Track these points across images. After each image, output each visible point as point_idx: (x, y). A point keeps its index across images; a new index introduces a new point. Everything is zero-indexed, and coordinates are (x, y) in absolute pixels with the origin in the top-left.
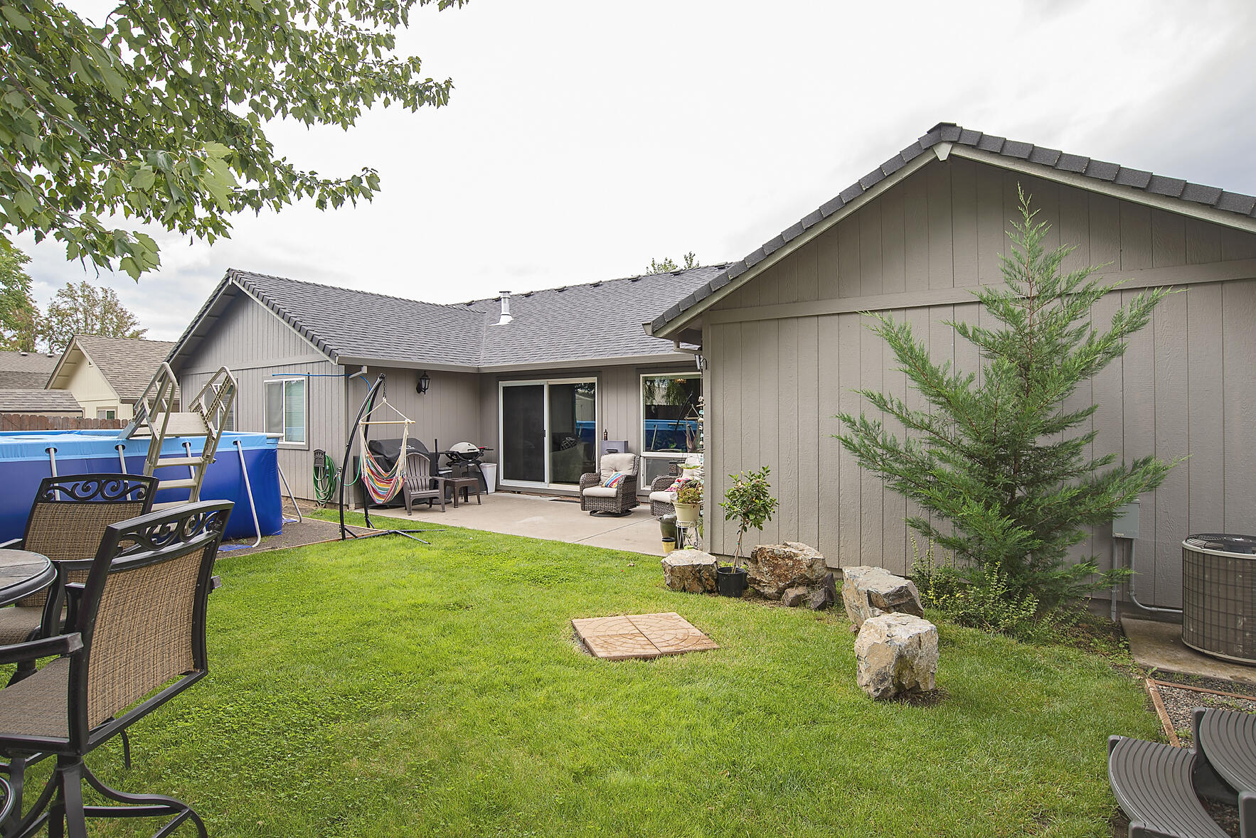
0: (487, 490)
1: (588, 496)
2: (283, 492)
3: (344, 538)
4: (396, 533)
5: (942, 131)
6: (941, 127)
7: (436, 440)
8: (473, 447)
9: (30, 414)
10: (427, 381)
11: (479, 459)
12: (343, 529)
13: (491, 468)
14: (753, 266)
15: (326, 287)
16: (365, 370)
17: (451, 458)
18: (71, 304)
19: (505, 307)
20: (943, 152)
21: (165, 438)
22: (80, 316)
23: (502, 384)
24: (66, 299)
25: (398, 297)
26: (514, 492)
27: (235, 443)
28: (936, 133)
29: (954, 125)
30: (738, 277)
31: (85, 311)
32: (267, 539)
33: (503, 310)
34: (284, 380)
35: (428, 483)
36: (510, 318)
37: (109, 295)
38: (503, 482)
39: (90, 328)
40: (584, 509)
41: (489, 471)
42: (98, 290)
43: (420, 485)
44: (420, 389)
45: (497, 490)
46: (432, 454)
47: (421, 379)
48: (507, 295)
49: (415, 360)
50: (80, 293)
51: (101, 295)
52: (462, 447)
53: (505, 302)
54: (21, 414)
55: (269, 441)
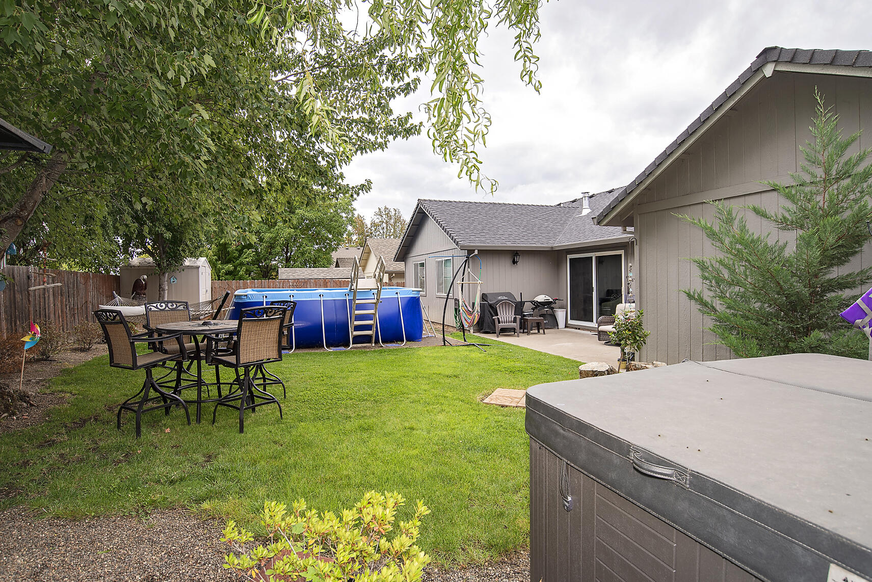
0: (558, 326)
1: (602, 331)
2: (424, 317)
3: (445, 345)
4: (474, 345)
5: (767, 54)
6: (766, 51)
7: (521, 293)
8: (548, 298)
9: (343, 280)
10: (518, 257)
11: (553, 306)
12: (444, 340)
13: (562, 312)
14: (649, 174)
15: (466, 202)
16: (476, 252)
17: (534, 305)
18: (380, 220)
19: (585, 202)
20: (768, 71)
21: (358, 290)
22: (384, 225)
23: (569, 257)
24: (378, 217)
25: (516, 203)
26: (576, 328)
27: (397, 293)
28: (762, 57)
29: (776, 48)
30: (642, 182)
31: (387, 222)
32: (408, 343)
33: (584, 205)
34: (443, 259)
35: (512, 319)
36: (589, 210)
37: (397, 212)
38: (570, 322)
39: (389, 231)
40: (599, 340)
41: (561, 315)
42: (392, 210)
43: (508, 320)
44: (514, 262)
45: (566, 327)
46: (519, 302)
47: (514, 256)
48: (586, 195)
49: (509, 244)
50: (384, 213)
51: (393, 213)
52: (541, 298)
53: (585, 200)
54: (340, 280)
55: (414, 293)
